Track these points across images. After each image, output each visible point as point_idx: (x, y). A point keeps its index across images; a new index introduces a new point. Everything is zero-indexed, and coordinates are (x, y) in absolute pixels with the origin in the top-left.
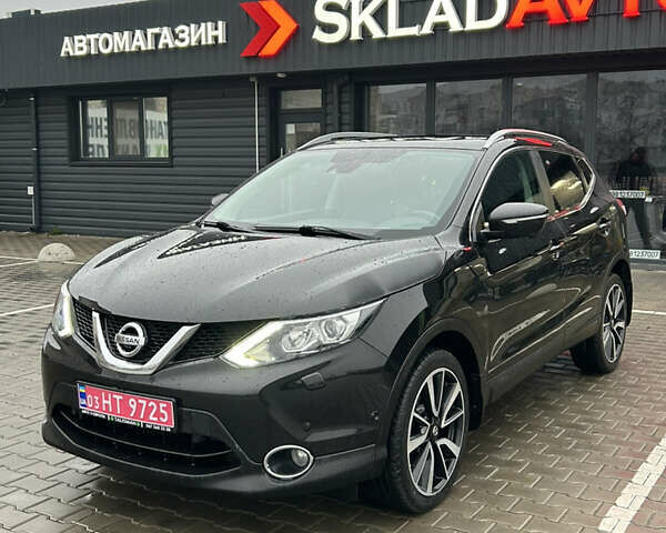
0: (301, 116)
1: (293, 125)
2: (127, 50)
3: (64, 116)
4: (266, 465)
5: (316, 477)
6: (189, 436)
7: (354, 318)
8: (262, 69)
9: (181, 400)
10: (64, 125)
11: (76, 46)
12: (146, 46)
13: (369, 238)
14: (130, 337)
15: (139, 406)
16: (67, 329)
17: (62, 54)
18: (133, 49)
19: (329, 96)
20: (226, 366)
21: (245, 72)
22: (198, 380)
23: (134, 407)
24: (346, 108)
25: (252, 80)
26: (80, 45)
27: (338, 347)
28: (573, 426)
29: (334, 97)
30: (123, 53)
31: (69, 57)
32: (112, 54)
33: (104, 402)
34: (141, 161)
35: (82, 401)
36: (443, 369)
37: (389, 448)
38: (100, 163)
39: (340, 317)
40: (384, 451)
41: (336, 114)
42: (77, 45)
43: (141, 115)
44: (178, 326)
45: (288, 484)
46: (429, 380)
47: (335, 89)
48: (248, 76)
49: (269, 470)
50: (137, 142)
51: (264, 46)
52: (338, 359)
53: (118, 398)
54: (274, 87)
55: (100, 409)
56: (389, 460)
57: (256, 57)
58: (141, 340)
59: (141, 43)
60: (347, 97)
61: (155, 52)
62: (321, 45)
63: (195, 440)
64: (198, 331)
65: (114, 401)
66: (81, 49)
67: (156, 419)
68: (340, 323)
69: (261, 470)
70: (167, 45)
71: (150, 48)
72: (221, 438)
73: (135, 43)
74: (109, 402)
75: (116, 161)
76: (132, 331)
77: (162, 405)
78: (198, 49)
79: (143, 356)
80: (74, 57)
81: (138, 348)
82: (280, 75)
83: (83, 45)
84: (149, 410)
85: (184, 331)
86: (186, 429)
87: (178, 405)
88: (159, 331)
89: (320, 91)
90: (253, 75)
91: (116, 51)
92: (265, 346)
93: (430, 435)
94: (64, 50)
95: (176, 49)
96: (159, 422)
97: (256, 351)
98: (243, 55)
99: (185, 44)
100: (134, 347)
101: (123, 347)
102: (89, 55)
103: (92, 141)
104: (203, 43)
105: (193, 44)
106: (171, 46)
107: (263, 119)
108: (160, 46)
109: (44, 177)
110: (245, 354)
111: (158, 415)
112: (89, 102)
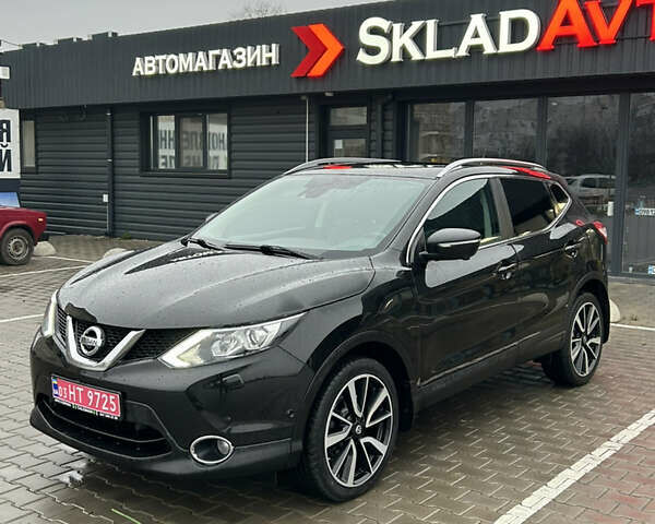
0: (349, 132)
1: (341, 141)
2: (191, 70)
3: (136, 130)
4: (192, 452)
5: (235, 464)
6: (133, 424)
7: (274, 328)
8: (312, 88)
9: (127, 394)
10: (136, 138)
11: (145, 66)
12: (208, 66)
13: (313, 257)
14: (90, 339)
15: (95, 397)
16: (49, 331)
17: (134, 74)
18: (196, 69)
19: (373, 113)
20: (163, 367)
21: (295, 92)
22: (141, 377)
23: (91, 398)
24: (389, 125)
25: (304, 98)
26: (150, 65)
27: (258, 352)
28: (519, 433)
29: (378, 115)
30: (188, 73)
31: (140, 76)
32: (178, 73)
33: (71, 393)
34: (203, 173)
35: (55, 392)
36: (368, 376)
37: (306, 442)
38: (166, 174)
39: (262, 327)
40: (298, 445)
41: (380, 131)
42: (147, 65)
43: (205, 128)
44: (128, 330)
45: (209, 469)
46: (351, 385)
47: (380, 108)
48: (298, 96)
49: (195, 456)
50: (200, 152)
51: (312, 68)
52: (256, 364)
53: (80, 389)
54: (323, 106)
55: (68, 399)
56: (305, 452)
57: (306, 76)
58: (99, 342)
59: (203, 64)
60: (390, 115)
61: (215, 73)
62: (364, 66)
63: (138, 428)
64: (144, 335)
65: (77, 391)
66: (150, 69)
67: (107, 409)
68: (262, 333)
69: (188, 456)
70: (226, 65)
71: (211, 68)
72: (155, 426)
73: (198, 64)
74: (74, 393)
75: (181, 172)
76: (93, 334)
77: (112, 397)
78: (253, 70)
79: (99, 355)
80: (144, 76)
81: (96, 348)
82: (328, 94)
83: (152, 65)
84: (102, 400)
85: (132, 334)
86: (130, 418)
87: (124, 398)
88: (114, 334)
89: (365, 109)
90: (303, 94)
91: (181, 71)
92: (195, 351)
93: (352, 433)
94: (136, 69)
95: (234, 69)
96: (109, 411)
97: (188, 354)
98: (292, 76)
99: (242, 65)
100: (93, 347)
101: (86, 347)
102: (157, 75)
103: (161, 152)
104: (258, 64)
105: (249, 65)
106: (230, 67)
107: (312, 135)
108: (220, 67)
109: (118, 186)
110: (179, 356)
111: (108, 406)
112: (160, 117)
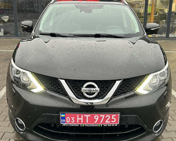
15: (100, 118)
33: (78, 119)
53: (88, 116)
58: (98, 89)
65: (85, 118)
67: (109, 122)
74: (82, 119)
77: (113, 116)
81: (97, 93)
84: (105, 119)
87: (121, 115)
96: (111, 122)
